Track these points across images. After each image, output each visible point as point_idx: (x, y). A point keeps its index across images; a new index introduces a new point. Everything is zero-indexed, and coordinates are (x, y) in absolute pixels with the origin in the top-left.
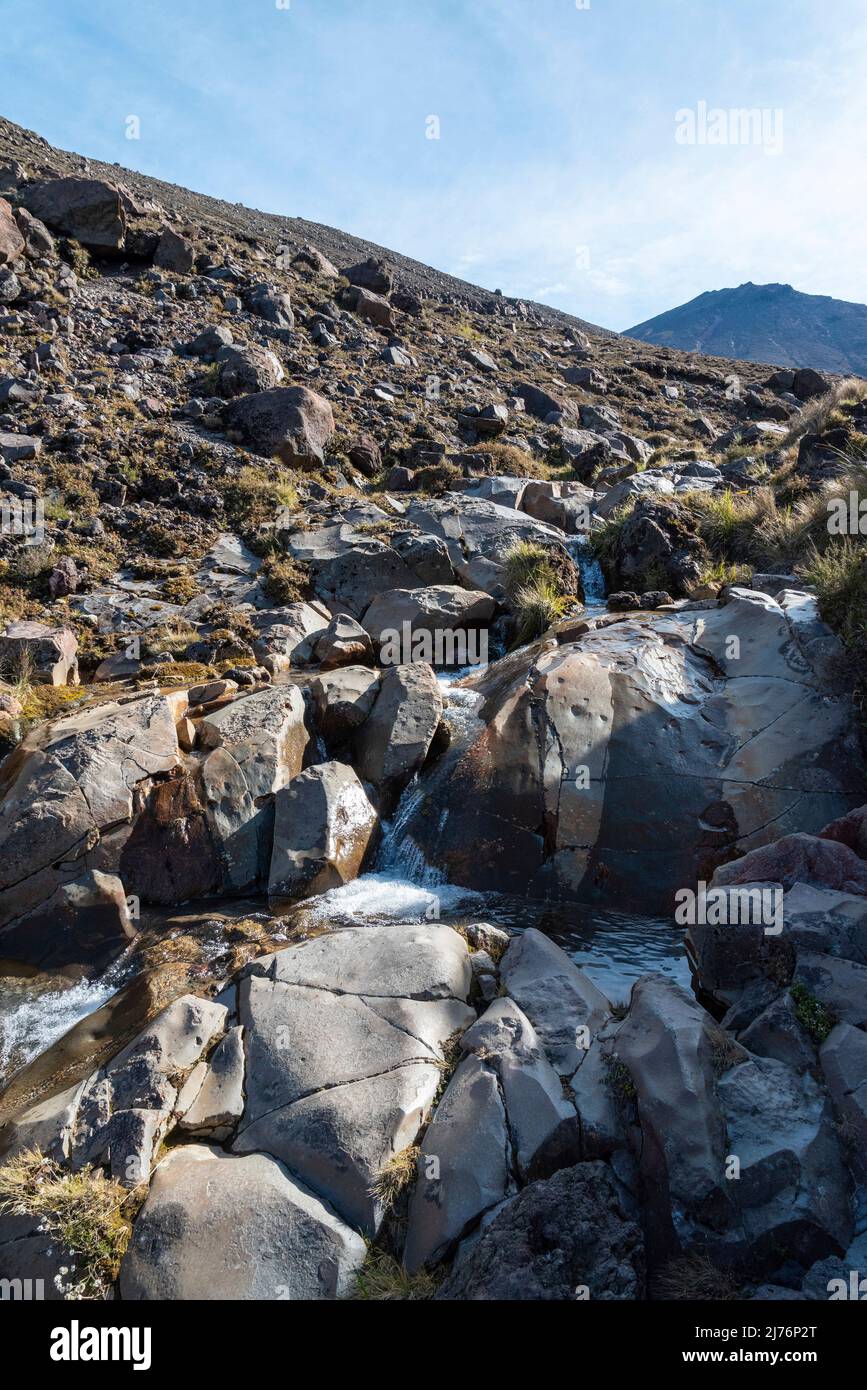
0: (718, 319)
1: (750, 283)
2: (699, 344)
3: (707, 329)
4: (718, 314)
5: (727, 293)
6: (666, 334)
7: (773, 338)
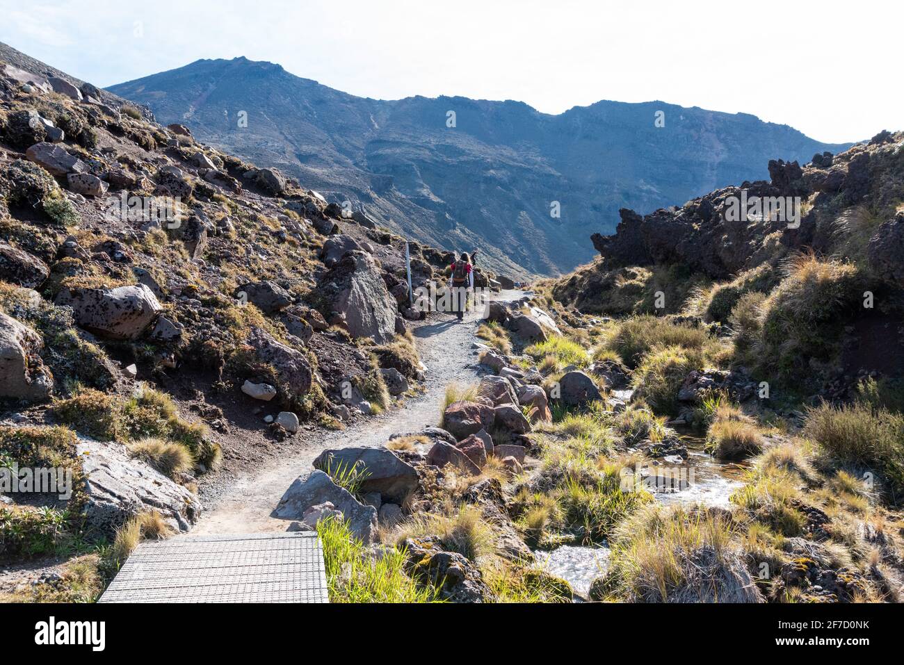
0: (212, 87)
1: (243, 58)
2: (192, 109)
3: (200, 95)
4: (212, 82)
5: (221, 65)
6: (159, 94)
7: (264, 112)
